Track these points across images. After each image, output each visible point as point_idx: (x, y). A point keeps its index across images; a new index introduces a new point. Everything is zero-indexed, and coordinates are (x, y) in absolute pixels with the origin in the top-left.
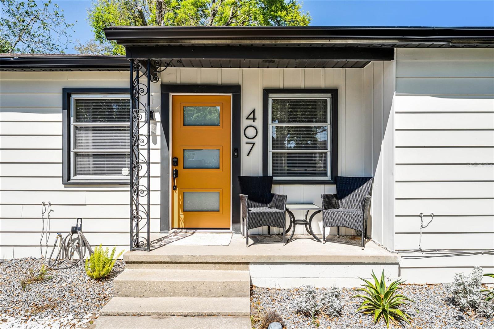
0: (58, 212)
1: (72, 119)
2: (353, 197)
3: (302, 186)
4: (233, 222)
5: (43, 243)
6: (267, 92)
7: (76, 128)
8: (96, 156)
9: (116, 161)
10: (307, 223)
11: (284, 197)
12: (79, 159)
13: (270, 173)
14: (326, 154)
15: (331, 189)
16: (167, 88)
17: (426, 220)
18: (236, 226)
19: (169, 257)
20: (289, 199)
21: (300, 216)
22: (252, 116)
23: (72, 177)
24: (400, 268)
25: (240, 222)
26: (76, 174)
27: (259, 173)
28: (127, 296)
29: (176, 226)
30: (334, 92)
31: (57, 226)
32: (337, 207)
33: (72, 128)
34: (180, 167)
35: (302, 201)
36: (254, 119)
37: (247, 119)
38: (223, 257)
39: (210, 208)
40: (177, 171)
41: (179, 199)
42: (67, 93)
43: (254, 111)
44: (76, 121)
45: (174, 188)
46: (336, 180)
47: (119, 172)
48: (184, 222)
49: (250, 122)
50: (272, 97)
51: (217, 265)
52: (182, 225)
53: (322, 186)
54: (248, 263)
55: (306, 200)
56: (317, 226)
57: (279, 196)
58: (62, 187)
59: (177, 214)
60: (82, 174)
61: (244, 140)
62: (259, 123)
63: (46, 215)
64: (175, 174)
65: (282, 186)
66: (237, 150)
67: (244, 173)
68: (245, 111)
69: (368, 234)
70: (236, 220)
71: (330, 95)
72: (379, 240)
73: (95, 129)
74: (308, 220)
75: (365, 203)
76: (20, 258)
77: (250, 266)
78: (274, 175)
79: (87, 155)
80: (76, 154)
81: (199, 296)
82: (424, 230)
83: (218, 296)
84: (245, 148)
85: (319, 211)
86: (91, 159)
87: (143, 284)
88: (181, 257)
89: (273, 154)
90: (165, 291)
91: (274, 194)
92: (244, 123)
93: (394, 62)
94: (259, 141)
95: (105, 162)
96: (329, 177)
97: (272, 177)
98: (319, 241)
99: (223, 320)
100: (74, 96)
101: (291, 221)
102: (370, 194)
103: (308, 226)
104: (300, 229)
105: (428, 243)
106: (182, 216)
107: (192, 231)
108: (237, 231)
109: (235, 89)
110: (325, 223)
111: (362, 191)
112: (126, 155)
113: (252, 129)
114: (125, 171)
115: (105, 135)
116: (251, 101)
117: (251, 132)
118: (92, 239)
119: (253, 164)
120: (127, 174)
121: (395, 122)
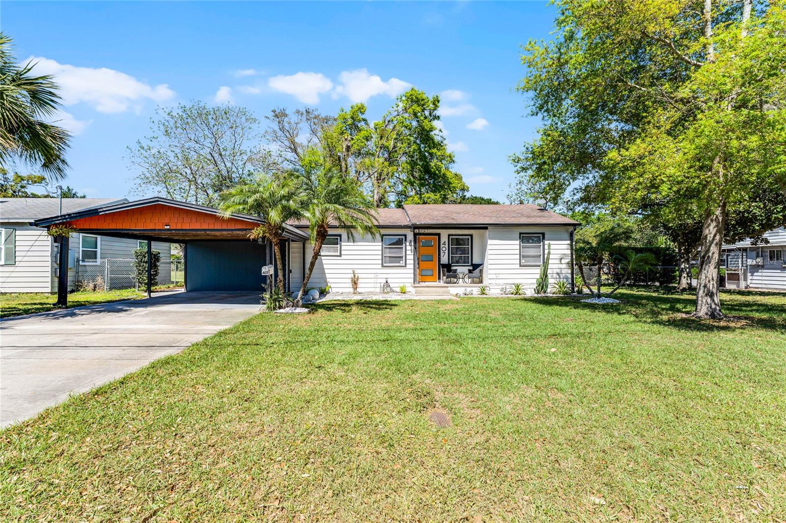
0: (380, 276)
1: (384, 245)
2: (478, 270)
3: (461, 267)
5: (375, 287)
6: (449, 235)
8: (390, 257)
9: (398, 259)
10: (463, 278)
11: (456, 270)
12: (386, 258)
13: (451, 263)
14: (469, 257)
15: (471, 268)
16: (415, 235)
17: (497, 275)
18: (439, 280)
20: (458, 271)
21: (461, 276)
22: (444, 243)
23: (384, 264)
24: (490, 287)
25: (441, 279)
27: (447, 263)
28: (419, 294)
29: (418, 281)
30: (471, 236)
31: (380, 281)
32: (472, 273)
33: (384, 248)
34: (420, 261)
35: (461, 272)
38: (440, 286)
39: (431, 274)
41: (419, 272)
42: (382, 236)
45: (418, 268)
46: (472, 265)
48: (421, 279)
49: (444, 246)
50: (451, 237)
51: (438, 288)
53: (468, 267)
55: (463, 271)
56: (467, 280)
57: (454, 269)
58: (381, 267)
59: (418, 277)
60: (387, 263)
61: (441, 251)
62: (447, 246)
63: (377, 277)
64: (418, 263)
65: (455, 267)
66: (439, 255)
67: (442, 262)
68: (442, 242)
69: (482, 281)
70: (439, 278)
72: (485, 282)
73: (389, 248)
75: (481, 271)
76: (368, 291)
77: (448, 288)
79: (388, 257)
80: (385, 256)
81: (437, 293)
82: (497, 278)
83: (442, 293)
84: (442, 254)
85: (467, 274)
87: (422, 290)
89: (451, 256)
90: (428, 292)
91: (452, 269)
92: (442, 246)
93: (488, 231)
94: (447, 252)
95: (394, 259)
96: (470, 264)
98: (467, 283)
99: (446, 296)
100: (384, 237)
101: (458, 278)
102: (483, 268)
104: (461, 280)
106: (420, 277)
107: (424, 281)
108: (440, 282)
109: (439, 235)
110: (469, 278)
111: (480, 268)
112: (402, 257)
113: (445, 248)
114: (401, 262)
115: (394, 250)
116: (444, 239)
117: (444, 249)
118: (391, 285)
119: (445, 260)
120: (402, 263)
121: (489, 247)
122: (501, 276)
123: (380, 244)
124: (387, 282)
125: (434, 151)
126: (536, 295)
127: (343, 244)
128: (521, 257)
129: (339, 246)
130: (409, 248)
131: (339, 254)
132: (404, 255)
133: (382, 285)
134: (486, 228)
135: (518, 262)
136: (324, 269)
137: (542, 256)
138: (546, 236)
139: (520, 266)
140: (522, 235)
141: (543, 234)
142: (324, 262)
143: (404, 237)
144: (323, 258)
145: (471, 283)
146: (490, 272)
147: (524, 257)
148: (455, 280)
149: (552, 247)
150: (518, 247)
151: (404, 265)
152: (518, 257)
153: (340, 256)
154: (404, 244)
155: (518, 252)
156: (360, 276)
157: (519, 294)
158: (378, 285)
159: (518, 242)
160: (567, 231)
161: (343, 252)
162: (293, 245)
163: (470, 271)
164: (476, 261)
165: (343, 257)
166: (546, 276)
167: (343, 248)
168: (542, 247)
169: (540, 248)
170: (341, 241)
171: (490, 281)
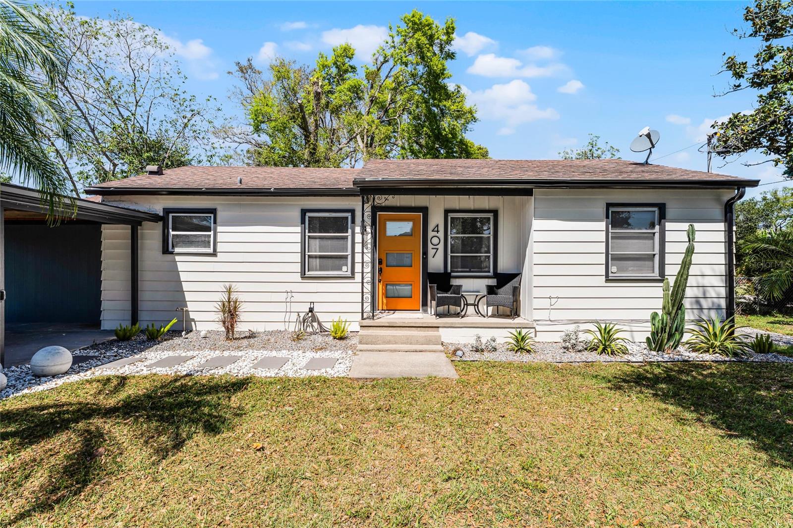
0: (297, 297)
1: (307, 231)
2: (508, 287)
3: (472, 279)
4: (423, 306)
5: (287, 320)
6: (447, 212)
7: (309, 237)
8: (321, 257)
9: (337, 262)
10: (476, 305)
11: (460, 287)
12: (311, 260)
13: (449, 270)
14: (489, 256)
15: (493, 282)
16: (375, 209)
17: (553, 301)
18: (425, 308)
19: (388, 323)
20: (463, 289)
21: (471, 300)
22: (436, 229)
23: (307, 273)
24: (536, 332)
25: (427, 305)
26: (308, 271)
27: (441, 270)
28: (367, 344)
29: (380, 308)
30: (495, 213)
31: (296, 307)
32: (496, 294)
33: (307, 237)
34: (384, 266)
35: (472, 290)
36: (438, 231)
37: (433, 231)
38: (423, 323)
39: (406, 295)
40: (381, 268)
41: (383, 289)
42: (304, 212)
43: (437, 226)
44: (309, 232)
45: (379, 281)
46: (496, 275)
47: (341, 269)
48: (387, 306)
49: (435, 234)
50: (451, 215)
51: (419, 329)
52: (385, 308)
53: (487, 280)
54: (438, 327)
55: (475, 290)
56: (483, 308)
57: (457, 286)
58: (300, 280)
59: (381, 300)
60: (313, 270)
61: (430, 246)
62: (441, 234)
63: (288, 300)
64: (380, 270)
65: (457, 280)
66: (425, 253)
67: (430, 271)
68: (431, 226)
69: (518, 313)
70: (425, 304)
71: (492, 214)
72: (525, 316)
73: (321, 238)
74: (476, 303)
75: (516, 291)
76: (271, 330)
77: (440, 329)
78: (452, 271)
79: (316, 257)
80: (309, 256)
81: (410, 344)
82: (552, 307)
83: (422, 344)
84: (431, 252)
85: (484, 296)
86: (318, 260)
87: (376, 337)
88: (396, 323)
89: (451, 256)
90: (390, 341)
91: (452, 285)
92: (431, 234)
93: (533, 197)
94: (441, 247)
95: (330, 262)
96: (491, 274)
97: (450, 273)
98: (485, 317)
99: (428, 353)
100: (308, 214)
101: (464, 305)
102: (520, 285)
103: (476, 307)
104: (471, 309)
105: (555, 315)
106: (385, 301)
107: (393, 312)
108: (425, 311)
109: (424, 210)
110: (488, 305)
111: (514, 283)
112: (346, 257)
113: (436, 239)
114: (344, 268)
115: (329, 242)
116: (436, 219)
117: (435, 241)
118: (321, 317)
119: (436, 263)
120: (345, 270)
121: (534, 236)
122: (561, 303)
123: (298, 229)
124: (311, 310)
125: (448, 103)
126: (655, 356)
127: (219, 229)
128: (611, 258)
129: (212, 233)
130: (358, 238)
131: (211, 250)
132: (349, 252)
133: (302, 315)
134: (529, 193)
135: (602, 270)
136: (179, 282)
137: (657, 258)
138: (670, 212)
139: (608, 280)
140: (611, 209)
141: (662, 208)
142: (181, 267)
143: (349, 215)
144: (178, 258)
145: (493, 316)
146: (536, 292)
147: (618, 258)
148: (458, 309)
149: (698, 236)
150: (602, 236)
151: (349, 274)
152: (602, 259)
153: (214, 254)
154: (350, 231)
155: (602, 248)
156: (241, 297)
157: (613, 353)
158: (294, 317)
159: (602, 225)
160: (718, 199)
161: (220, 247)
162: (107, 231)
163: (491, 290)
164: (505, 264)
165: (220, 257)
166: (680, 307)
167: (220, 237)
168: (657, 236)
169: (653, 239)
170: (215, 222)
171: (537, 315)
